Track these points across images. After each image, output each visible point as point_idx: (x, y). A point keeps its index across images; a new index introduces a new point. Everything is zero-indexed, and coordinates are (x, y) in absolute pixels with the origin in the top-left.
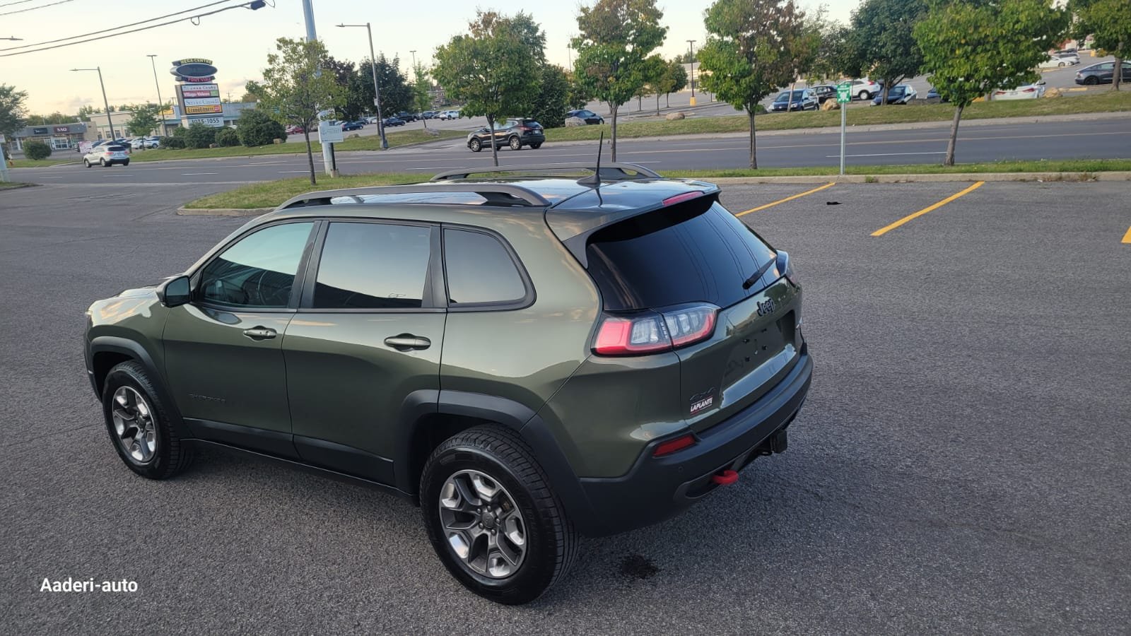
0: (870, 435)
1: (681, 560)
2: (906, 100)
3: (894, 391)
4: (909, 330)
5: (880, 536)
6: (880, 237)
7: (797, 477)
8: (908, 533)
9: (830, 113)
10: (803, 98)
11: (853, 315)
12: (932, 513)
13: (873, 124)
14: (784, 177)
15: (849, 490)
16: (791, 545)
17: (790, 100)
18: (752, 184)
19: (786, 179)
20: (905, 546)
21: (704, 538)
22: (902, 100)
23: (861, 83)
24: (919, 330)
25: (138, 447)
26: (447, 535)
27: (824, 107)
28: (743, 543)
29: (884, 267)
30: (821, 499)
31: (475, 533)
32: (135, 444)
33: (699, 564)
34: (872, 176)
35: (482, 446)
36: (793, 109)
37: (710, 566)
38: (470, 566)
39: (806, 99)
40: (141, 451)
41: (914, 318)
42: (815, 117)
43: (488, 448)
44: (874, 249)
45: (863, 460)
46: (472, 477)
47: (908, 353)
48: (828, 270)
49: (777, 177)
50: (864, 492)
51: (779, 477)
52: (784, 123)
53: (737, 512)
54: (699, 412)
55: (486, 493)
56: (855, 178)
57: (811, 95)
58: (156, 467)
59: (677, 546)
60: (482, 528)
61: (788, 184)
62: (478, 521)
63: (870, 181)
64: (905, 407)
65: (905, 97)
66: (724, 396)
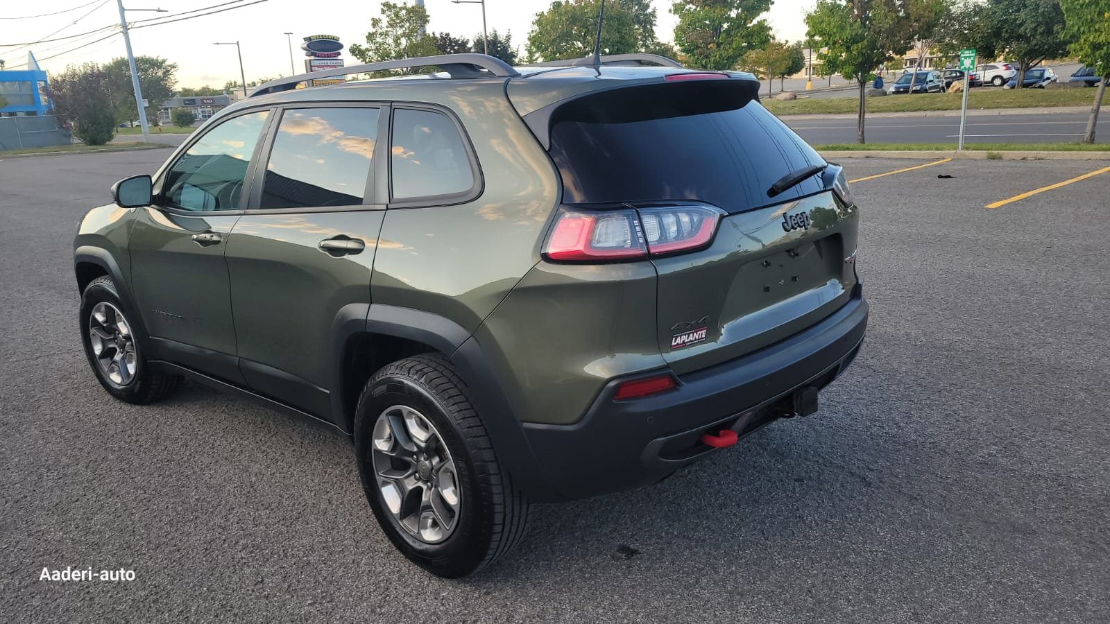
0: (946, 414)
1: (670, 543)
2: (1044, 84)
3: (987, 367)
4: (1016, 303)
5: (939, 537)
6: (996, 209)
7: (841, 456)
8: (979, 537)
9: (956, 96)
10: (928, 80)
11: (948, 285)
12: (1016, 515)
13: (1004, 108)
14: (894, 152)
15: (908, 477)
16: (816, 538)
17: (912, 82)
18: (857, 158)
19: (895, 154)
20: (973, 553)
21: (707, 518)
22: (1041, 83)
23: (995, 67)
24: (1028, 303)
25: (116, 368)
26: (379, 483)
27: (950, 90)
28: (755, 529)
29: (995, 239)
30: (869, 485)
31: (408, 484)
32: (113, 365)
33: (691, 549)
34: (995, 152)
35: (416, 377)
36: (916, 92)
37: (705, 554)
38: (401, 524)
39: (931, 81)
40: (120, 373)
41: (1023, 291)
42: (939, 99)
43: (422, 380)
44: (986, 220)
45: (933, 443)
46: (405, 414)
47: (1011, 327)
48: (927, 239)
49: (885, 152)
50: (927, 482)
51: (819, 455)
52: (904, 105)
53: (757, 491)
54: (684, 345)
55: (420, 435)
56: (975, 153)
57: (938, 78)
58: (136, 391)
59: (670, 526)
60: (418, 479)
61: (897, 159)
62: (414, 470)
63: (993, 158)
64: (998, 385)
65: (1044, 80)
66: (723, 331)
